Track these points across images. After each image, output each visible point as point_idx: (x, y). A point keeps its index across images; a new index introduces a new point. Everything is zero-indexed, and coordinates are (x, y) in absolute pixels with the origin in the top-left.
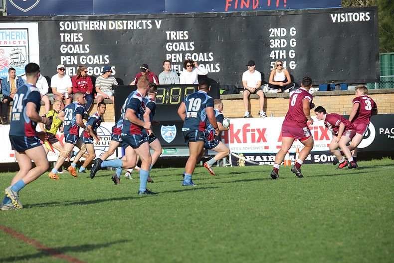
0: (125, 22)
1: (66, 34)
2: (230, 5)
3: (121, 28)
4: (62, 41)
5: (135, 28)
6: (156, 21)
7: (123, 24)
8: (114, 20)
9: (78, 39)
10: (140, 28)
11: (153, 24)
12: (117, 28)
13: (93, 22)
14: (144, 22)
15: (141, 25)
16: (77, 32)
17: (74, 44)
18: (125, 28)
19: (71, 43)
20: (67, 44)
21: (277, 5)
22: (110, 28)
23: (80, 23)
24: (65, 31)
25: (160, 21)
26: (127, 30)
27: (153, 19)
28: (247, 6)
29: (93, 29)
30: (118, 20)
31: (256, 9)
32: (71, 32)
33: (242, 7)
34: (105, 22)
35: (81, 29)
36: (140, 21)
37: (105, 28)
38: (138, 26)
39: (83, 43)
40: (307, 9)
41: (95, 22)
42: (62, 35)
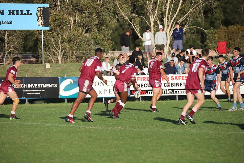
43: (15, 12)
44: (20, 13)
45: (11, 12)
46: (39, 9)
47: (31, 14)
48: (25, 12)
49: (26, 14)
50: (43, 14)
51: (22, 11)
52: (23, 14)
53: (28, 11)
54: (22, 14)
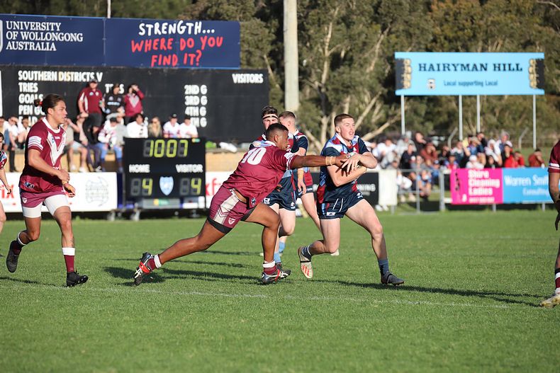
0: (72, 73)
1: (25, 84)
2: (155, 61)
3: (68, 80)
4: (21, 90)
5: (80, 80)
6: (98, 74)
7: (70, 75)
8: (64, 70)
9: (34, 89)
10: (84, 80)
11: (95, 76)
12: (65, 80)
13: (46, 72)
14: (88, 74)
15: (85, 77)
16: (33, 81)
17: (30, 93)
18: (72, 80)
19: (28, 93)
20: (25, 93)
21: (192, 63)
22: (60, 80)
23: (36, 72)
24: (23, 81)
25: (101, 74)
26: (74, 82)
27: (95, 72)
28: (169, 63)
29: (46, 79)
30: (67, 71)
31: (176, 66)
32: (28, 81)
33: (164, 64)
34: (56, 73)
35: (36, 79)
36: (84, 73)
37: (56, 80)
38: (83, 78)
39: (38, 93)
40: (215, 68)
41: (49, 72)
42: (20, 84)
43: (502, 67)
44: (507, 67)
45: (497, 67)
46: (532, 62)
47: (521, 70)
48: (513, 66)
49: (515, 68)
50: (536, 70)
51: (510, 65)
52: (512, 68)
53: (517, 65)
54: (510, 69)
